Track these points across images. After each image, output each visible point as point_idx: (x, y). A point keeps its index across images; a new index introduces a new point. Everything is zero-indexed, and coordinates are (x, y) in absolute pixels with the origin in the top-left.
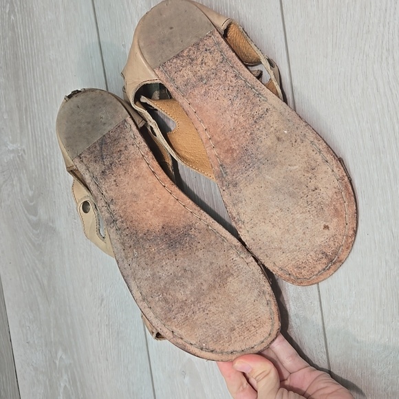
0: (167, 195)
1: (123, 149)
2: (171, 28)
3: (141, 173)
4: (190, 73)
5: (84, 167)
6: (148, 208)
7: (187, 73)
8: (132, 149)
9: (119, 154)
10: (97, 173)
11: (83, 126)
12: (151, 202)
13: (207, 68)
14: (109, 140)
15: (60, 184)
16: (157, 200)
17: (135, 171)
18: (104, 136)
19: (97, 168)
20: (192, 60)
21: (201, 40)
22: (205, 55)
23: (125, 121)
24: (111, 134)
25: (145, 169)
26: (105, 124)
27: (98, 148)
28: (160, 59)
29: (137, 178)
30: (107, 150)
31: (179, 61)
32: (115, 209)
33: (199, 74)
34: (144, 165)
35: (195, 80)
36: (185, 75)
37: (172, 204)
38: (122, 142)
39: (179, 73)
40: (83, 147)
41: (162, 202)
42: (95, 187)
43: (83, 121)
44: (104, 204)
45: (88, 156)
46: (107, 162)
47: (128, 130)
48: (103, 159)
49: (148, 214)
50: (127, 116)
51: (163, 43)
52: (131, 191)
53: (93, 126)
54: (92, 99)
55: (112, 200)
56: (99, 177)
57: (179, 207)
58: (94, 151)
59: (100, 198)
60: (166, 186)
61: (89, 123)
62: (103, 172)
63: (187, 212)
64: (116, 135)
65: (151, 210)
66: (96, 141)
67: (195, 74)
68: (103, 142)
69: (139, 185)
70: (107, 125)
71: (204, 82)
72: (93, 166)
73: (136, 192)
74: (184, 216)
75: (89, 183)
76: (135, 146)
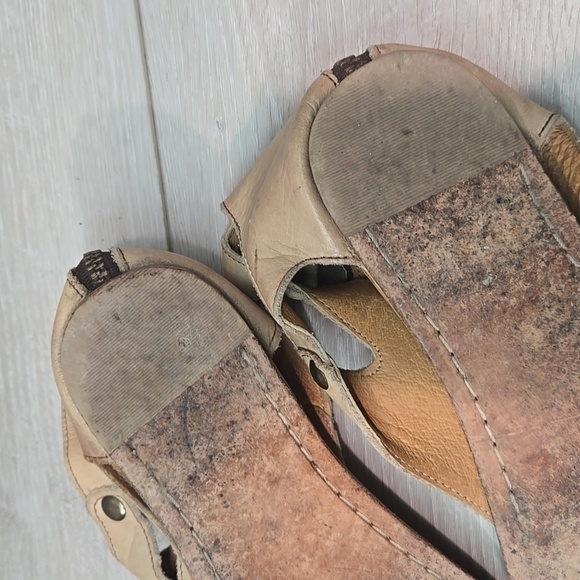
0: (345, 515)
1: (238, 417)
2: (407, 133)
3: (283, 471)
4: (449, 255)
5: (143, 471)
6: (302, 551)
7: (441, 256)
8: (261, 416)
9: (229, 431)
10: (178, 481)
11: (133, 367)
12: (310, 538)
13: (497, 248)
14: (202, 400)
15: (29, 422)
16: (323, 532)
17: (270, 466)
18: (190, 388)
19: (177, 470)
20: (458, 223)
21: (489, 173)
22: (495, 214)
23: (243, 348)
24: (208, 382)
25: (293, 460)
26: (190, 358)
27: (177, 421)
28: (369, 212)
29: (274, 481)
30: (200, 422)
31: (420, 223)
32: (224, 561)
33: (474, 260)
34: (290, 449)
35: (461, 275)
36: (436, 260)
37: (360, 539)
38: (238, 402)
39: (419, 253)
40: (136, 420)
41: (335, 535)
42: (173, 515)
43: (134, 354)
44: (196, 553)
45: (150, 442)
46: (200, 452)
47: (250, 370)
48: (189, 445)
49: (305, 566)
50: (247, 336)
51: (379, 171)
52: (260, 515)
53: (160, 367)
54: (154, 295)
55: (217, 542)
56: (181, 490)
57: (376, 542)
58: (165, 429)
59: (186, 539)
60: (344, 493)
61: (148, 358)
62: (190, 478)
63: (397, 555)
64: (222, 385)
65: (312, 555)
66: (169, 402)
67: (463, 259)
68: (188, 405)
69: (279, 498)
70: (195, 362)
71: (486, 282)
72: (163, 466)
73: (274, 517)
74: (389, 565)
75: (158, 508)
76: (269, 407)
